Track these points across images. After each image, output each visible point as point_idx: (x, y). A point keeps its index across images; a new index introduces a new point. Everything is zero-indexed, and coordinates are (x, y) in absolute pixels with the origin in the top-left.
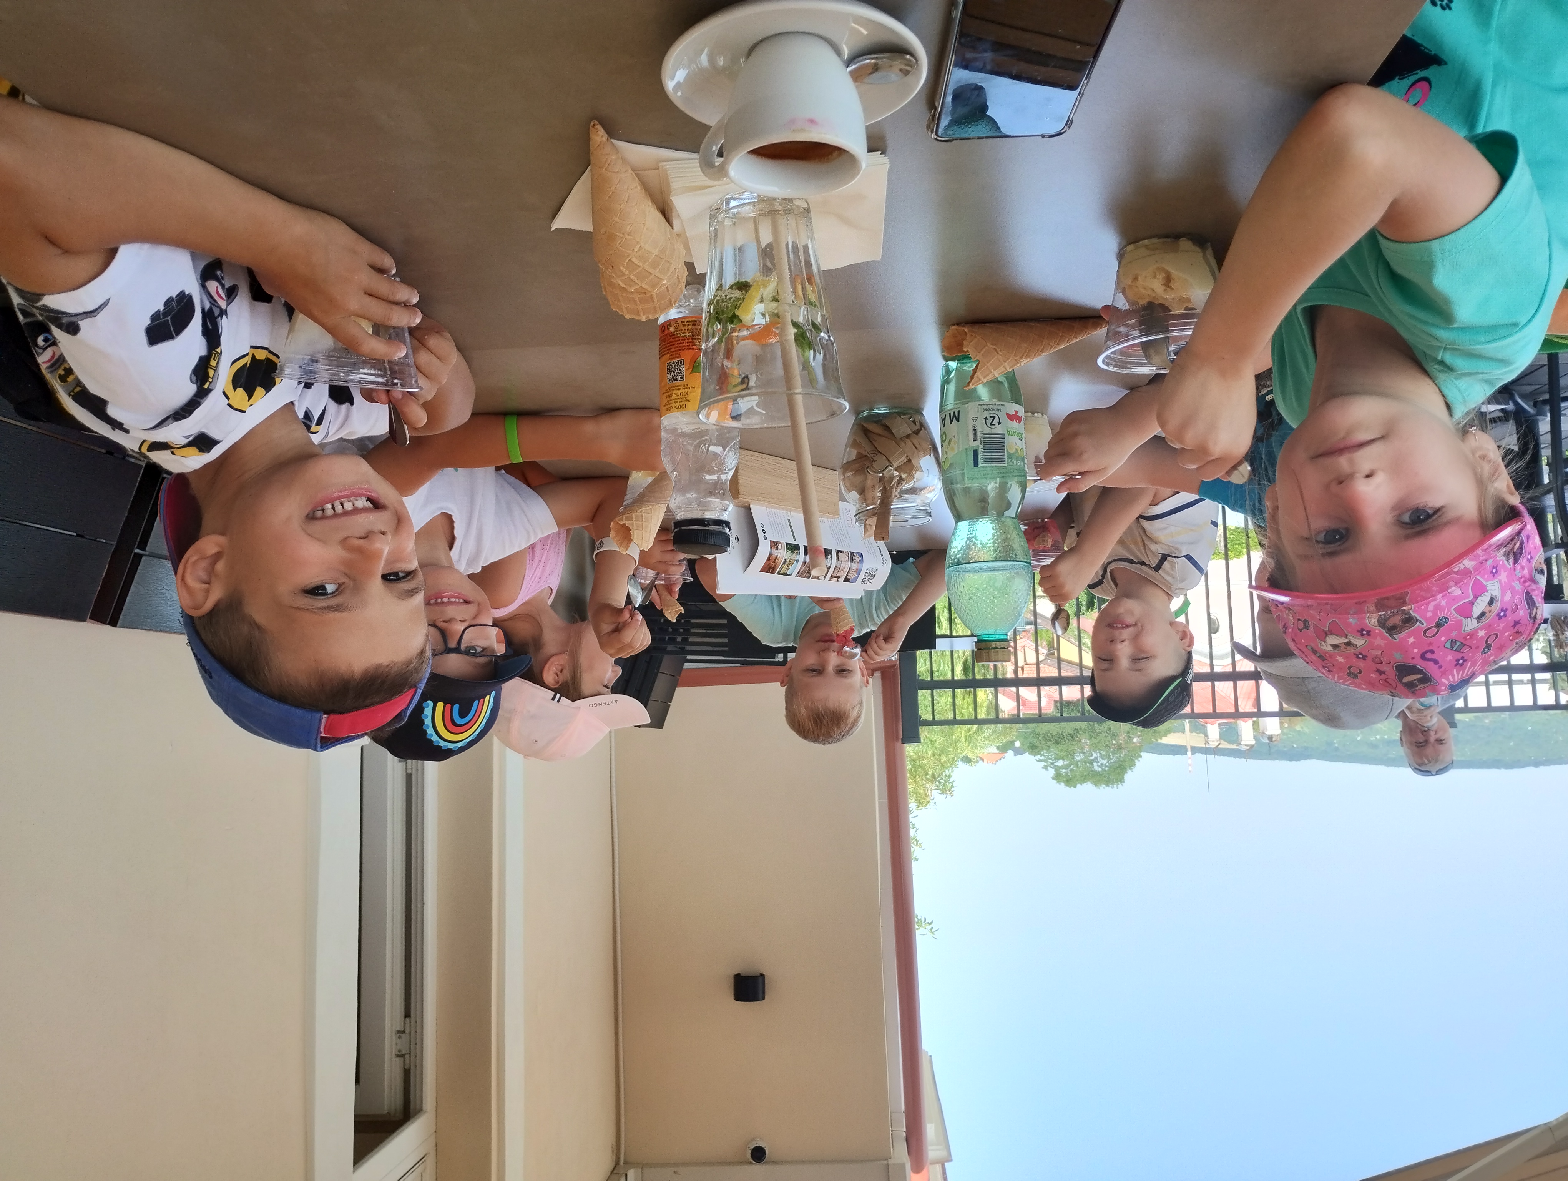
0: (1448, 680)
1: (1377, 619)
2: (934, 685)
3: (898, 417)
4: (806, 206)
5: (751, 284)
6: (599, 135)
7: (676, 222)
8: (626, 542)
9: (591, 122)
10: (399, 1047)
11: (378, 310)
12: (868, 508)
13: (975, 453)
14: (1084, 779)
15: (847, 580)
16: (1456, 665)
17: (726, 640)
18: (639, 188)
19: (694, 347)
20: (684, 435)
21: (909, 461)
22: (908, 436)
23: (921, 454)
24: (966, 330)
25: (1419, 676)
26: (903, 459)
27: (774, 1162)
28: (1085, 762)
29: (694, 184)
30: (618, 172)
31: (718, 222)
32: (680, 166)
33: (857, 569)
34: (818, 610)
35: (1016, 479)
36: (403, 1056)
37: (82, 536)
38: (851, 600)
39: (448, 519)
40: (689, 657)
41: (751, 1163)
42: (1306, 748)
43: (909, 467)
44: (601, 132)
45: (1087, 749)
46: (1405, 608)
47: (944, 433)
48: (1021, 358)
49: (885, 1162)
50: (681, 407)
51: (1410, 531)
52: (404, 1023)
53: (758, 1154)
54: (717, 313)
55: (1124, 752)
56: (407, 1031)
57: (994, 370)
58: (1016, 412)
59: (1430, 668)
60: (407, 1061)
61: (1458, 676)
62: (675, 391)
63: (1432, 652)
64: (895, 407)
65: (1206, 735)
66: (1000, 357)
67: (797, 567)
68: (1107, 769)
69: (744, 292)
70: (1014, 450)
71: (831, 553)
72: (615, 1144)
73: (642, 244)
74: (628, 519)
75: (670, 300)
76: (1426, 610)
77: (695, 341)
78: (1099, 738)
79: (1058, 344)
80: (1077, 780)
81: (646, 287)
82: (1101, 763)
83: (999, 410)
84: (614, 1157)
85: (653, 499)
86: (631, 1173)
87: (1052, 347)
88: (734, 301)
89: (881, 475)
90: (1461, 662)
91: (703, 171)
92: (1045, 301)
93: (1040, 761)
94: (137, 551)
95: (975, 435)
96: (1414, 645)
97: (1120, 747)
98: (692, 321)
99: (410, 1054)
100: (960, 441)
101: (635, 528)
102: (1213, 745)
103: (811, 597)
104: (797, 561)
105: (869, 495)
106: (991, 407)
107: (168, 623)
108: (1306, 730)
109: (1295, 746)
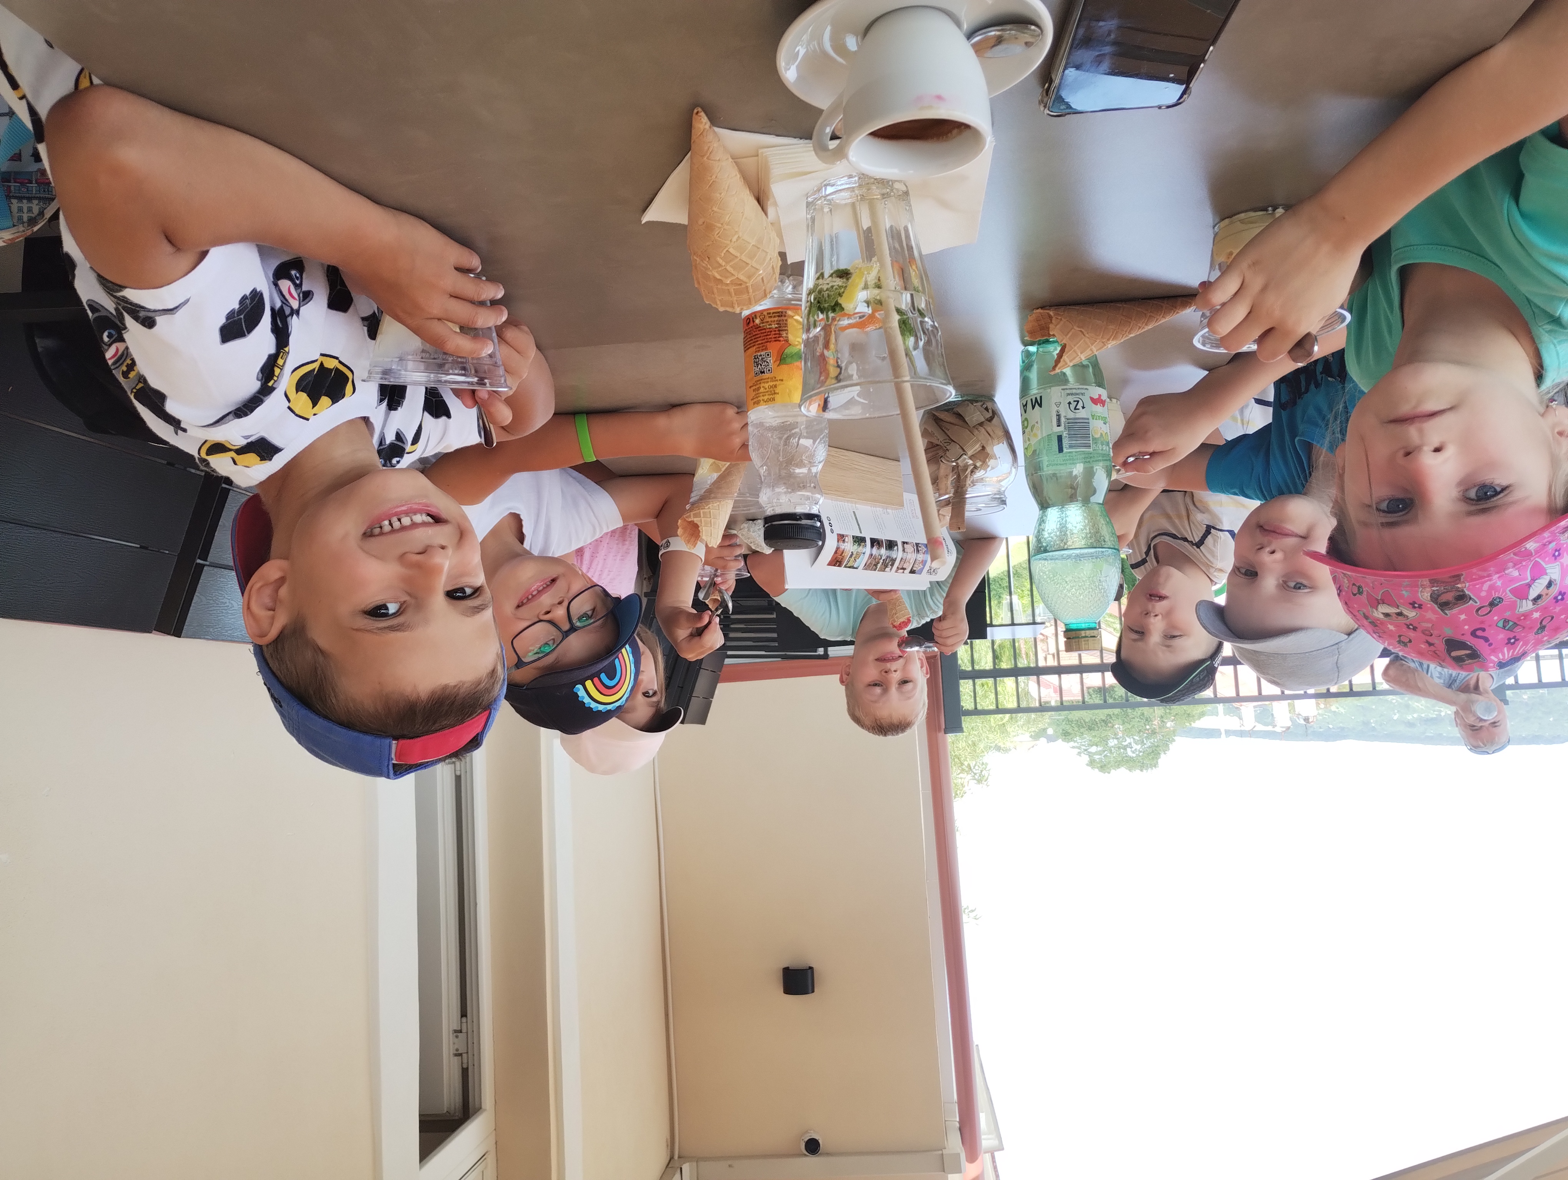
0: (1498, 657)
1: (1429, 594)
2: (976, 675)
3: (970, 404)
4: (904, 189)
5: (851, 271)
6: (702, 122)
7: (771, 210)
8: (693, 539)
9: (694, 109)
10: (456, 1047)
11: (462, 310)
12: (941, 498)
13: (1060, 439)
14: (1118, 764)
15: (912, 572)
16: (1507, 644)
17: (775, 635)
18: (739, 176)
19: (781, 339)
20: (772, 429)
21: (983, 448)
22: (981, 424)
23: (996, 441)
24: (1051, 313)
25: (1468, 652)
26: (977, 447)
27: (828, 1154)
28: (1119, 748)
29: (794, 170)
30: (719, 160)
31: (815, 209)
32: (781, 152)
33: (922, 561)
34: (874, 602)
35: (1101, 464)
36: (461, 1055)
37: (146, 548)
38: (908, 592)
39: (517, 519)
40: (729, 653)
41: (805, 1155)
42: (1343, 729)
43: (983, 455)
44: (704, 119)
45: (1120, 735)
46: (1459, 586)
47: (1026, 419)
48: (1108, 340)
49: (940, 1152)
50: (770, 400)
51: (1473, 508)
52: (461, 1023)
53: (813, 1146)
54: (819, 302)
55: (1159, 737)
56: (464, 1030)
57: (1081, 353)
58: (1100, 396)
59: (1479, 645)
60: (465, 1061)
61: (1508, 654)
62: (762, 385)
63: (1484, 630)
64: (967, 395)
65: (1241, 718)
66: (1087, 340)
67: (863, 560)
68: (1141, 754)
69: (845, 280)
70: (1099, 434)
71: (897, 545)
72: (669, 1138)
73: (740, 234)
74: (696, 516)
75: (765, 290)
76: (1481, 590)
77: (781, 332)
78: (1132, 723)
79: (1146, 325)
80: (1112, 766)
81: (742, 277)
82: (1135, 748)
83: (1083, 394)
84: (669, 1153)
85: (720, 495)
86: (686, 1167)
87: (1140, 328)
88: (836, 289)
89: (954, 464)
90: (1512, 641)
91: (816, 154)
92: (1135, 281)
93: (1073, 747)
94: (199, 561)
95: (1059, 420)
96: (1465, 622)
97: (1154, 732)
98: (779, 312)
99: (467, 1053)
100: (1044, 427)
101: (703, 524)
102: (1248, 727)
103: (866, 590)
104: (864, 553)
105: (942, 486)
106: (1074, 391)
107: (229, 632)
108: (1342, 710)
109: (1331, 726)
